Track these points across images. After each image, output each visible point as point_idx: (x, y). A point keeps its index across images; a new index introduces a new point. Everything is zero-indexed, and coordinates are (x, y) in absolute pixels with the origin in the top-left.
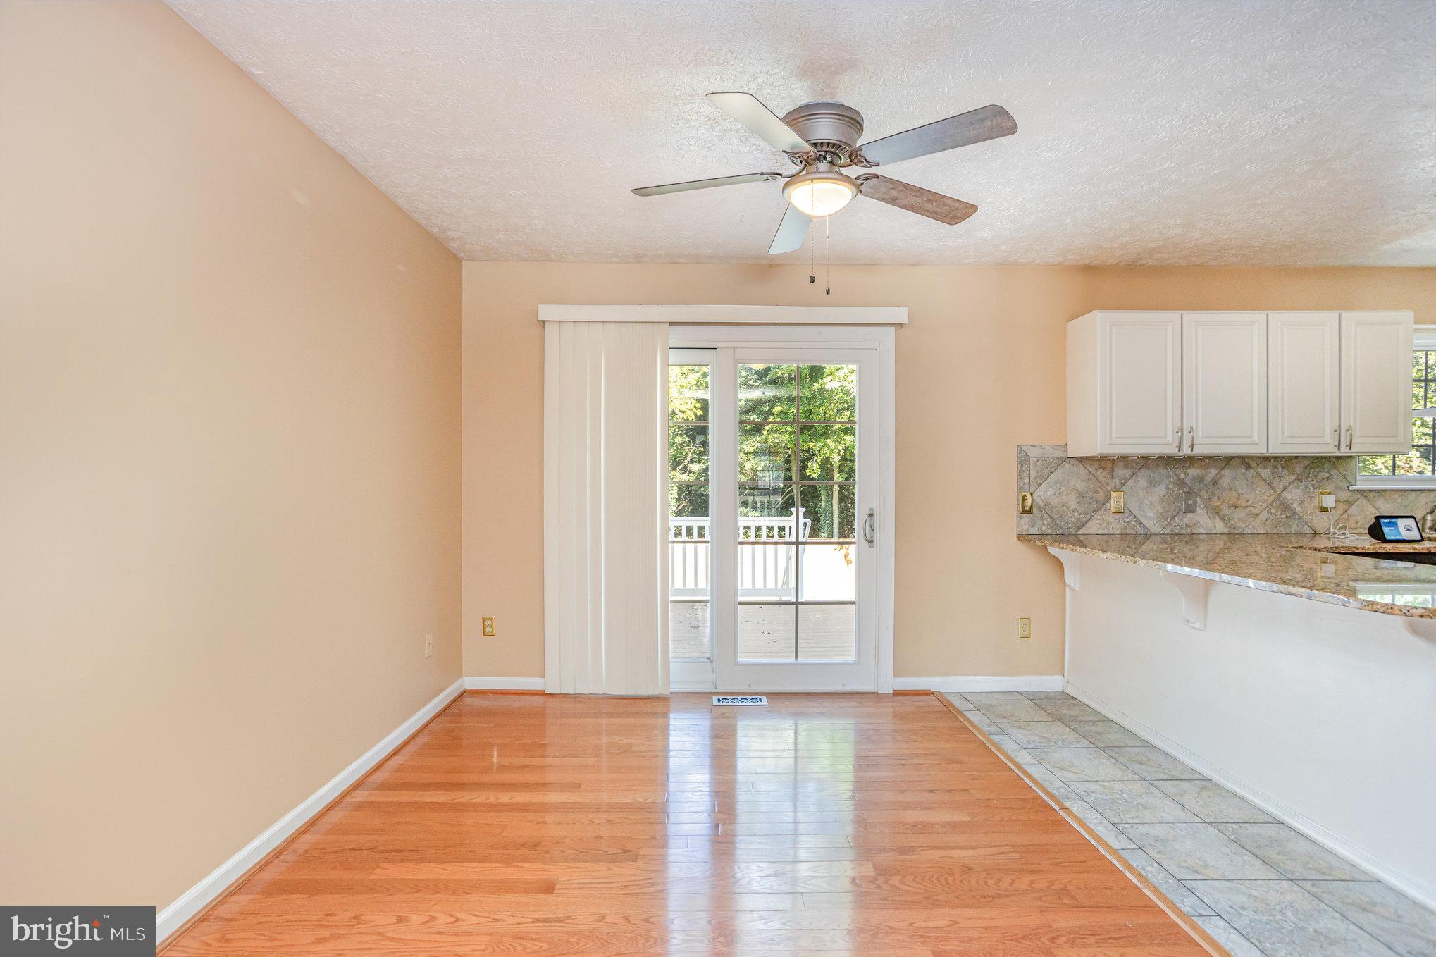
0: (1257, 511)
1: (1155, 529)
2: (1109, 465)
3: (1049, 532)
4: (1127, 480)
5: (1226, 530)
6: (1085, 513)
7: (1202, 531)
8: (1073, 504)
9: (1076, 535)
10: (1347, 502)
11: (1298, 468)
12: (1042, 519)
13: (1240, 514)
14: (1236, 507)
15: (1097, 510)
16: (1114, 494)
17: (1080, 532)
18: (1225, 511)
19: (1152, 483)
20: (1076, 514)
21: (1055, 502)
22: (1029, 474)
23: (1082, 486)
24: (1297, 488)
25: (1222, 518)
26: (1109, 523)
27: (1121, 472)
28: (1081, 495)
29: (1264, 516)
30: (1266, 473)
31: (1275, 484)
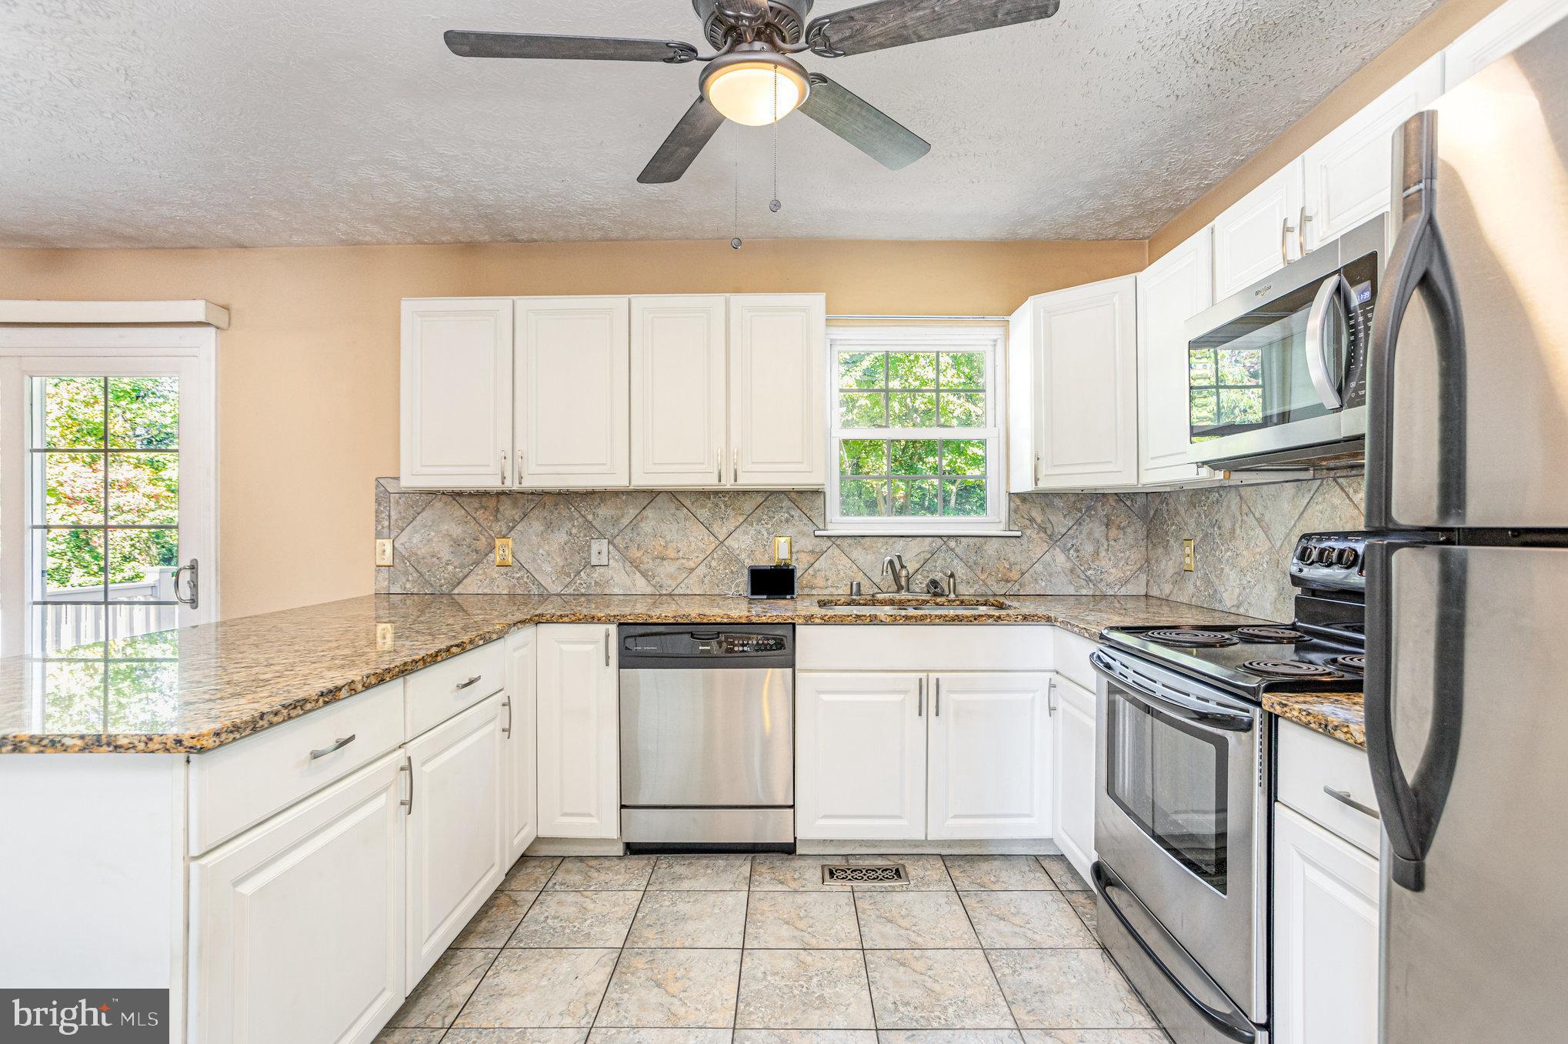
0: (692, 564)
1: (555, 588)
2: (492, 503)
3: (415, 591)
4: (516, 523)
5: (649, 590)
6: (462, 566)
7: (616, 591)
8: (445, 554)
9: (450, 595)
10: (812, 552)
11: (748, 505)
12: (406, 573)
13: (669, 568)
14: (663, 559)
15: (477, 563)
16: (498, 542)
17: (456, 591)
18: (648, 564)
19: (549, 526)
20: (450, 568)
21: (423, 551)
22: (389, 516)
23: (457, 531)
24: (746, 533)
25: (644, 574)
26: (493, 580)
27: (508, 511)
28: (457, 543)
29: (702, 570)
30: (704, 513)
31: (716, 528)
